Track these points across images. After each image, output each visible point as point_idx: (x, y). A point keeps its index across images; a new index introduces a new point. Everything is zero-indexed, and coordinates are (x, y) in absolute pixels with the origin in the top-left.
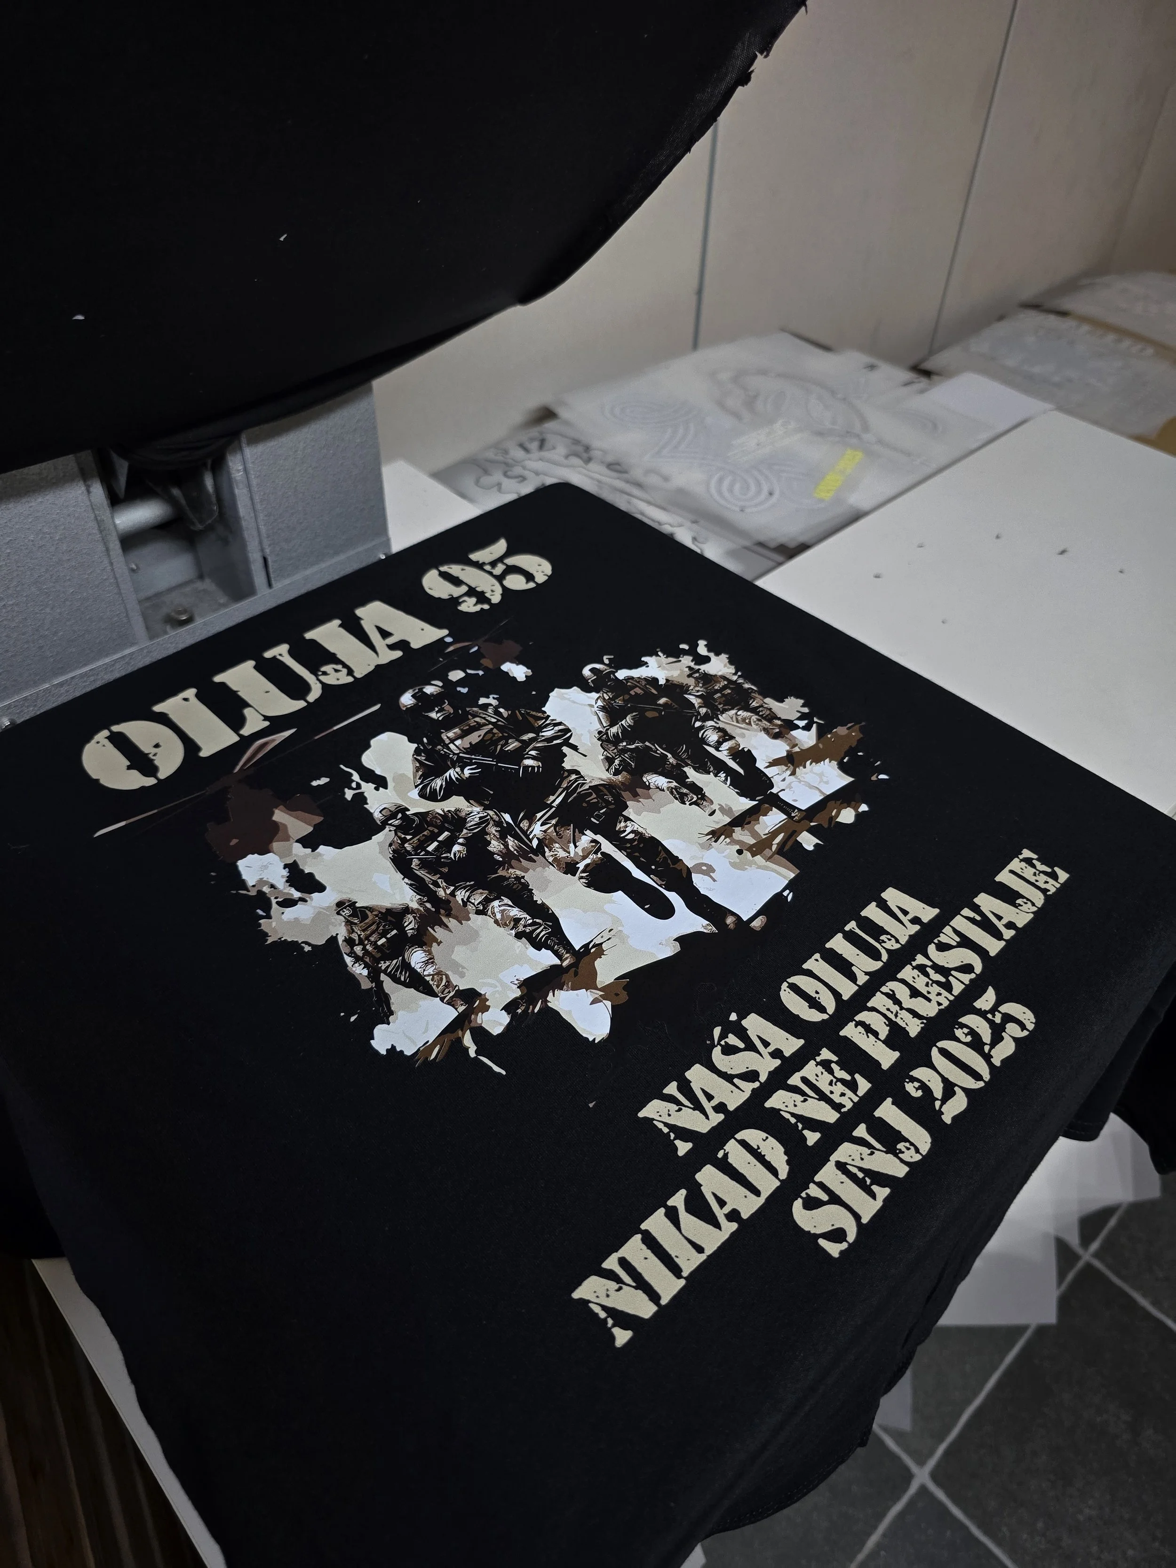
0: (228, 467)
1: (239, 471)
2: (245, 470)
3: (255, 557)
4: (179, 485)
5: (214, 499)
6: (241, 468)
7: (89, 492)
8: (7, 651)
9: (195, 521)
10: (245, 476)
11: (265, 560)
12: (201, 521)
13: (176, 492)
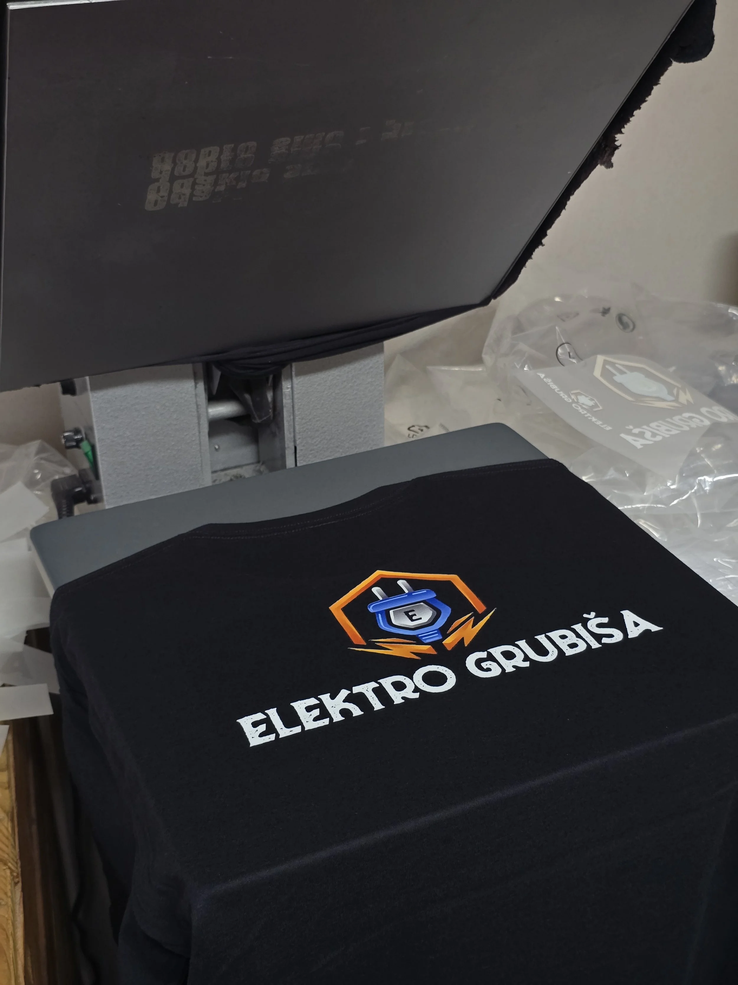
0: (282, 385)
1: (288, 388)
2: (292, 388)
3: (289, 445)
4: (250, 393)
5: (271, 406)
6: (289, 386)
7: (196, 387)
8: (128, 473)
9: (256, 416)
10: (291, 391)
11: (295, 448)
12: (260, 418)
13: (247, 396)
